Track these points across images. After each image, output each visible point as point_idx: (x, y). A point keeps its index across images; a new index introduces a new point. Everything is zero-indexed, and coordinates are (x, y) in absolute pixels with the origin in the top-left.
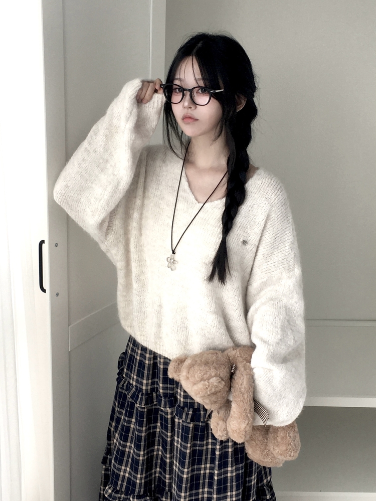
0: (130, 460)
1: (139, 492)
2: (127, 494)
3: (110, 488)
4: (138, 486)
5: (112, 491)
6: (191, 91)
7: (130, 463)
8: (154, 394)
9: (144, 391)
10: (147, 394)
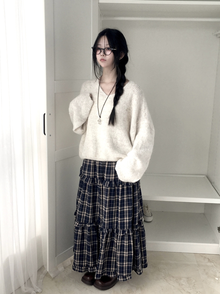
0: (86, 209)
1: (90, 222)
2: (85, 224)
3: (77, 223)
4: (90, 219)
5: (79, 224)
6: (104, 50)
7: (86, 210)
8: (95, 179)
9: (91, 177)
10: (92, 178)
